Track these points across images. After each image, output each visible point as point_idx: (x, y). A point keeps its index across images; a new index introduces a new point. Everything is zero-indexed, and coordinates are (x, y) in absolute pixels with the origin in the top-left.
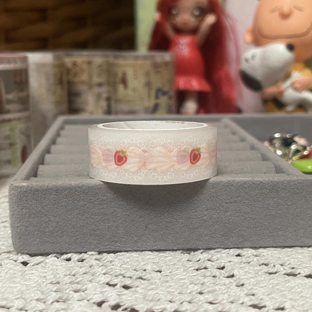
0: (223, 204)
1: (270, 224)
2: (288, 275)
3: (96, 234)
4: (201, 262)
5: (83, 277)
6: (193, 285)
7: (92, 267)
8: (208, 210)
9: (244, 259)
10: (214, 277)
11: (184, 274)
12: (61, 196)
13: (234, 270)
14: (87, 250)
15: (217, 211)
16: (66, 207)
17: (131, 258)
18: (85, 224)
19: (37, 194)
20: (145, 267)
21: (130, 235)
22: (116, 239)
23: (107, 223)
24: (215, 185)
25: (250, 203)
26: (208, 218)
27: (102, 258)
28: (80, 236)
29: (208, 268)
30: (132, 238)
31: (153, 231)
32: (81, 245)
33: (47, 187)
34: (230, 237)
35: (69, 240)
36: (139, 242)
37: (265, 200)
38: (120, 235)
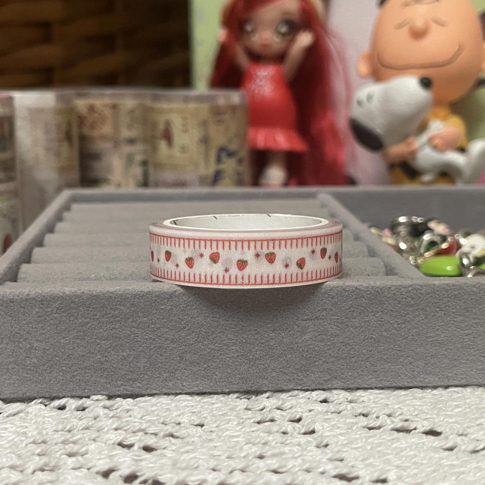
0: (299, 322)
1: (372, 353)
2: (398, 430)
3: (103, 368)
4: (266, 411)
5: (83, 434)
6: (250, 445)
7: (98, 419)
8: (275, 331)
9: (331, 407)
10: (284, 433)
11: (238, 428)
12: (49, 310)
13: (315, 423)
14: (90, 393)
15: (290, 333)
16: (57, 327)
17: (159, 405)
18: (88, 353)
19: (11, 306)
20: (179, 420)
21: (157, 370)
22: (135, 376)
23: (120, 351)
25: (340, 320)
26: (277, 343)
27: (114, 405)
28: (78, 372)
29: (276, 421)
30: (159, 374)
31: (191, 363)
32: (80, 385)
33: (28, 296)
34: (310, 373)
35: (62, 378)
36: (170, 380)
37: (363, 315)
38: (141, 370)
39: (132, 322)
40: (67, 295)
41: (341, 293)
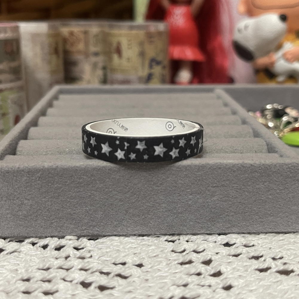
0: (209, 188)
1: (260, 209)
2: (281, 272)
3: (72, 218)
4: (186, 254)
8: (193, 194)
9: (232, 251)
10: (199, 274)
12: (34, 178)
13: (221, 265)
14: (65, 234)
15: (203, 196)
18: (61, 208)
19: (7, 176)
20: (125, 260)
21: (109, 219)
22: (94, 223)
24: (201, 168)
25: (239, 188)
26: (193, 202)
28: (55, 220)
29: (193, 262)
30: (111, 222)
31: (133, 215)
32: (56, 229)
34: (216, 223)
35: (44, 224)
36: (119, 226)
37: (255, 184)
38: (98, 219)
39: (92, 187)
40: (46, 168)
41: (241, 169)
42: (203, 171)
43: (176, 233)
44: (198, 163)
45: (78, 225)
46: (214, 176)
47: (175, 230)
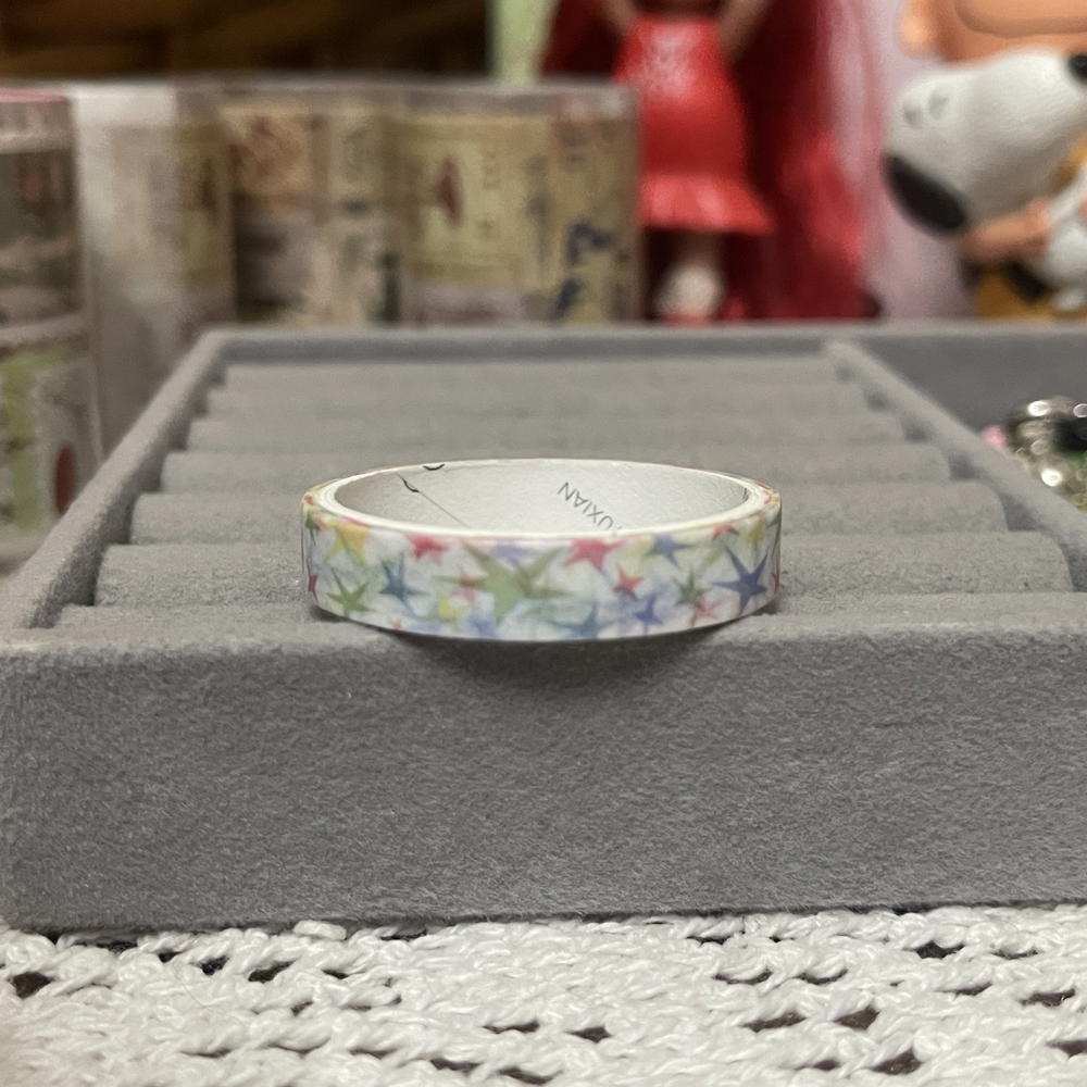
0: (867, 730)
1: (1061, 812)
3: (334, 850)
8: (802, 755)
12: (185, 695)
14: (296, 915)
15: (844, 760)
16: (206, 743)
18: (290, 812)
19: (79, 687)
21: (477, 855)
22: (417, 871)
23: (379, 806)
24: (835, 652)
25: (982, 727)
26: (805, 785)
28: (265, 861)
30: (483, 866)
31: (571, 838)
32: (271, 894)
33: (127, 660)
34: (892, 865)
35: (219, 877)
36: (514, 883)
37: (1044, 713)
38: (434, 854)
39: (413, 729)
40: (233, 656)
41: (990, 654)
42: (843, 663)
43: (738, 905)
44: (827, 633)
45: (352, 878)
46: (886, 682)
47: (730, 895)
